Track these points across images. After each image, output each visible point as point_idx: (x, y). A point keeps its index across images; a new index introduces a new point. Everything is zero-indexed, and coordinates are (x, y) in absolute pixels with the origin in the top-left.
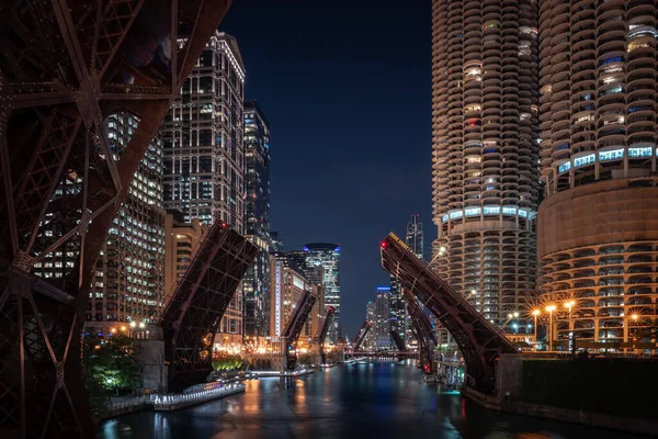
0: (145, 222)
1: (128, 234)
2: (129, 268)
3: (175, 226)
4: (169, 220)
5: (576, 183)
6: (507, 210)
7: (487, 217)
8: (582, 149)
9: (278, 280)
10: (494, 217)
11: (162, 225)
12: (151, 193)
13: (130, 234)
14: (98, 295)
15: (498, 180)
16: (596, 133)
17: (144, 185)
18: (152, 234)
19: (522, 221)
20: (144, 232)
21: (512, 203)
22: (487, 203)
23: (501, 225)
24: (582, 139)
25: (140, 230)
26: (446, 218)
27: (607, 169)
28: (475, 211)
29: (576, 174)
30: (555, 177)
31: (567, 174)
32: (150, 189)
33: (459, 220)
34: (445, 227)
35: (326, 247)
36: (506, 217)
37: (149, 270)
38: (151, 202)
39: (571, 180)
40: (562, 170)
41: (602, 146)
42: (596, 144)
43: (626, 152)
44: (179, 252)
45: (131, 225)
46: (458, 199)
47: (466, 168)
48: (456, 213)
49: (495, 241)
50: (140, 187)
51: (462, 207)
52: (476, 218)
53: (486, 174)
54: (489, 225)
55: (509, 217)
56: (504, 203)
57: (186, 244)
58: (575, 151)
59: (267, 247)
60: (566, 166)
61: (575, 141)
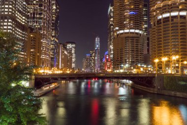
0: (21, 29)
3: (30, 32)
4: (29, 30)
6: (137, 31)
7: (131, 33)
8: (166, 12)
9: (60, 51)
10: (133, 33)
11: (26, 31)
12: (23, 21)
13: (16, 33)
15: (134, 22)
16: (170, 7)
17: (21, 18)
18: (23, 34)
19: (140, 34)
20: (21, 33)
21: (138, 29)
22: (131, 29)
23: (135, 35)
24: (166, 9)
25: (19, 32)
26: (118, 33)
27: (173, 18)
29: (163, 19)
30: (156, 20)
31: (160, 20)
32: (23, 19)
34: (118, 35)
35: (72, 43)
37: (22, 46)
38: (23, 23)
39: (162, 21)
40: (158, 18)
41: (172, 11)
42: (170, 10)
43: (179, 14)
44: (32, 40)
45: (16, 30)
46: (122, 27)
47: (125, 18)
48: (122, 32)
49: (133, 40)
50: (20, 18)
51: (123, 30)
52: (128, 33)
53: (130, 20)
54: (131, 35)
55: (137, 33)
56: (135, 29)
57: (34, 38)
58: (163, 13)
59: (57, 41)
60: (160, 17)
61: (163, 10)
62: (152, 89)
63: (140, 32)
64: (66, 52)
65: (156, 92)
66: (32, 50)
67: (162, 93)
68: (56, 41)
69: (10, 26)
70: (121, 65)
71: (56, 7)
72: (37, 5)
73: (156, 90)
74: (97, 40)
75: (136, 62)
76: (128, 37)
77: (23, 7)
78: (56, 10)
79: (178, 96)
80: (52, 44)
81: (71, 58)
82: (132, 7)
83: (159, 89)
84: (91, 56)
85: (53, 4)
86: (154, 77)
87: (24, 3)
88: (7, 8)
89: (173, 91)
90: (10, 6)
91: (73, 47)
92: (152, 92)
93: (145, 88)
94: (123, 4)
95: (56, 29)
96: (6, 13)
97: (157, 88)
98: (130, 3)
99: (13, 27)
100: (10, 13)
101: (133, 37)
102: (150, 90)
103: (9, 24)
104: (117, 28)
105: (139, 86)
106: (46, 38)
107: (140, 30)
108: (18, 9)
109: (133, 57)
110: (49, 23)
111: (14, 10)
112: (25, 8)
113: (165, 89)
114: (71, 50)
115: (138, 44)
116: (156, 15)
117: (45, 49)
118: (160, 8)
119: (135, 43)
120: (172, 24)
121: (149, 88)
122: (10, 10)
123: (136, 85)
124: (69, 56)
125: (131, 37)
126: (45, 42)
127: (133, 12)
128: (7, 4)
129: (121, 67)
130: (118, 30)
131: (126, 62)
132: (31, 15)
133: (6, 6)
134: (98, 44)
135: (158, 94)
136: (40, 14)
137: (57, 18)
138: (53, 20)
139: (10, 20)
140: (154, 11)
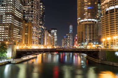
1: (14, 23)
2: (14, 30)
3: (25, 23)
4: (24, 21)
5: (110, 13)
6: (93, 20)
7: (89, 21)
8: (111, 6)
9: (46, 34)
10: (90, 21)
11: (22, 22)
12: (20, 16)
13: (15, 23)
14: (6, 38)
15: (91, 14)
16: (114, 2)
18: (20, 24)
19: (96, 22)
20: (18, 23)
21: (94, 18)
22: (88, 18)
23: (91, 23)
24: (111, 4)
25: (17, 22)
26: (80, 21)
27: (117, 10)
28: (86, 20)
29: (110, 11)
30: (105, 12)
31: (108, 11)
32: (20, 15)
33: (83, 22)
34: (80, 23)
35: (55, 29)
36: (92, 21)
37: (19, 31)
38: (20, 17)
39: (109, 12)
40: (106, 10)
41: (116, 5)
42: (114, 4)
44: (26, 28)
45: (15, 21)
46: (83, 18)
47: (84, 11)
48: (82, 20)
49: (91, 26)
50: (18, 14)
51: (83, 19)
52: (86, 21)
53: (88, 13)
54: (89, 23)
55: (93, 21)
56: (92, 19)
57: (27, 26)
58: (110, 6)
59: (44, 28)
60: (108, 9)
61: (109, 4)
62: (97, 60)
63: (96, 20)
64: (50, 35)
65: (100, 62)
66: (26, 34)
67: (104, 63)
68: (42, 28)
69: (11, 19)
70: (82, 43)
71: (43, 6)
72: (30, 6)
73: (100, 60)
74: (71, 27)
75: (92, 41)
76: (87, 24)
77: (20, 7)
78: (43, 8)
79: (115, 65)
80: (40, 30)
81: (54, 39)
82: (90, 4)
83: (102, 60)
84: (67, 38)
85: (41, 5)
86: (99, 51)
87: (21, 5)
88: (9, 8)
89: (112, 62)
90: (11, 7)
91: (55, 32)
92: (97, 62)
93: (94, 59)
94: (83, 2)
95: (43, 21)
96: (8, 11)
97: (101, 59)
98: (88, 1)
99: (13, 20)
100: (11, 11)
101: (90, 24)
102: (96, 60)
103: (10, 18)
104: (79, 18)
105: (90, 57)
106: (35, 26)
107: (95, 19)
108: (17, 8)
109: (90, 38)
110: (38, 17)
111: (13, 9)
112: (21, 8)
113: (106, 60)
114: (54, 34)
115: (94, 29)
116: (105, 8)
117: (34, 33)
118: (107, 3)
119: (92, 28)
120: (116, 14)
121: (95, 59)
122: (11, 9)
123: (89, 57)
124: (52, 37)
125: (89, 24)
126: (35, 29)
127: (90, 7)
128: (9, 6)
129: (82, 44)
130: (80, 20)
131: (85, 41)
132: (26, 12)
133: (9, 7)
134: (71, 30)
135: (101, 64)
136: (32, 11)
137: (43, 14)
138: (40, 15)
139: (10, 16)
140: (104, 6)
